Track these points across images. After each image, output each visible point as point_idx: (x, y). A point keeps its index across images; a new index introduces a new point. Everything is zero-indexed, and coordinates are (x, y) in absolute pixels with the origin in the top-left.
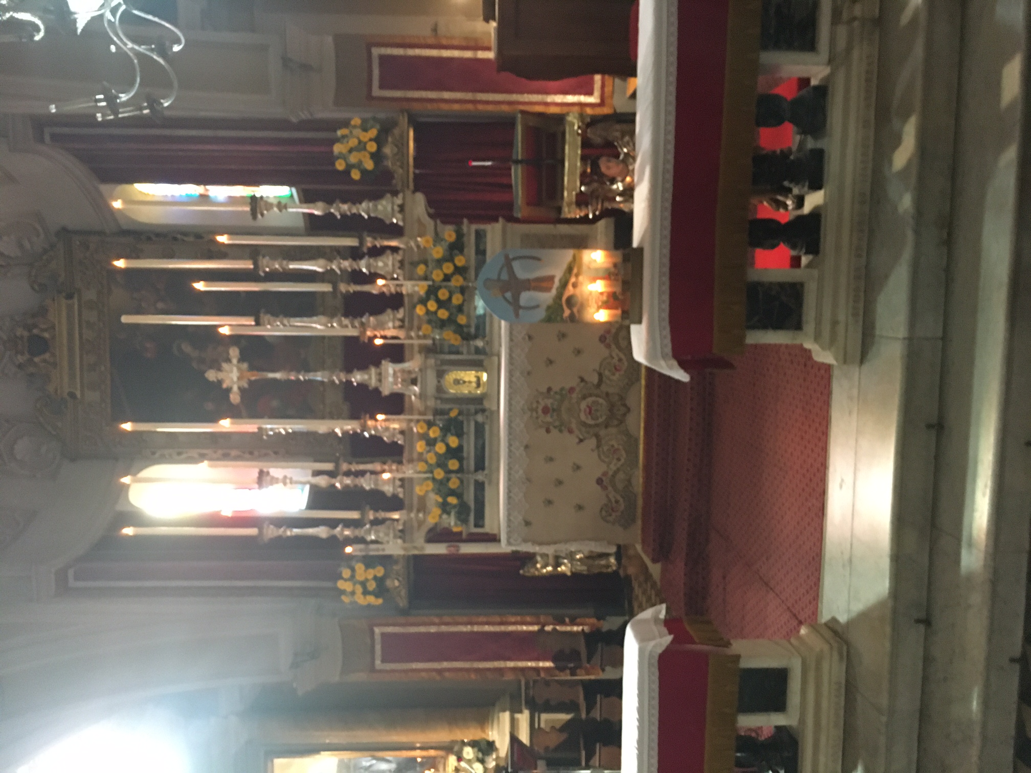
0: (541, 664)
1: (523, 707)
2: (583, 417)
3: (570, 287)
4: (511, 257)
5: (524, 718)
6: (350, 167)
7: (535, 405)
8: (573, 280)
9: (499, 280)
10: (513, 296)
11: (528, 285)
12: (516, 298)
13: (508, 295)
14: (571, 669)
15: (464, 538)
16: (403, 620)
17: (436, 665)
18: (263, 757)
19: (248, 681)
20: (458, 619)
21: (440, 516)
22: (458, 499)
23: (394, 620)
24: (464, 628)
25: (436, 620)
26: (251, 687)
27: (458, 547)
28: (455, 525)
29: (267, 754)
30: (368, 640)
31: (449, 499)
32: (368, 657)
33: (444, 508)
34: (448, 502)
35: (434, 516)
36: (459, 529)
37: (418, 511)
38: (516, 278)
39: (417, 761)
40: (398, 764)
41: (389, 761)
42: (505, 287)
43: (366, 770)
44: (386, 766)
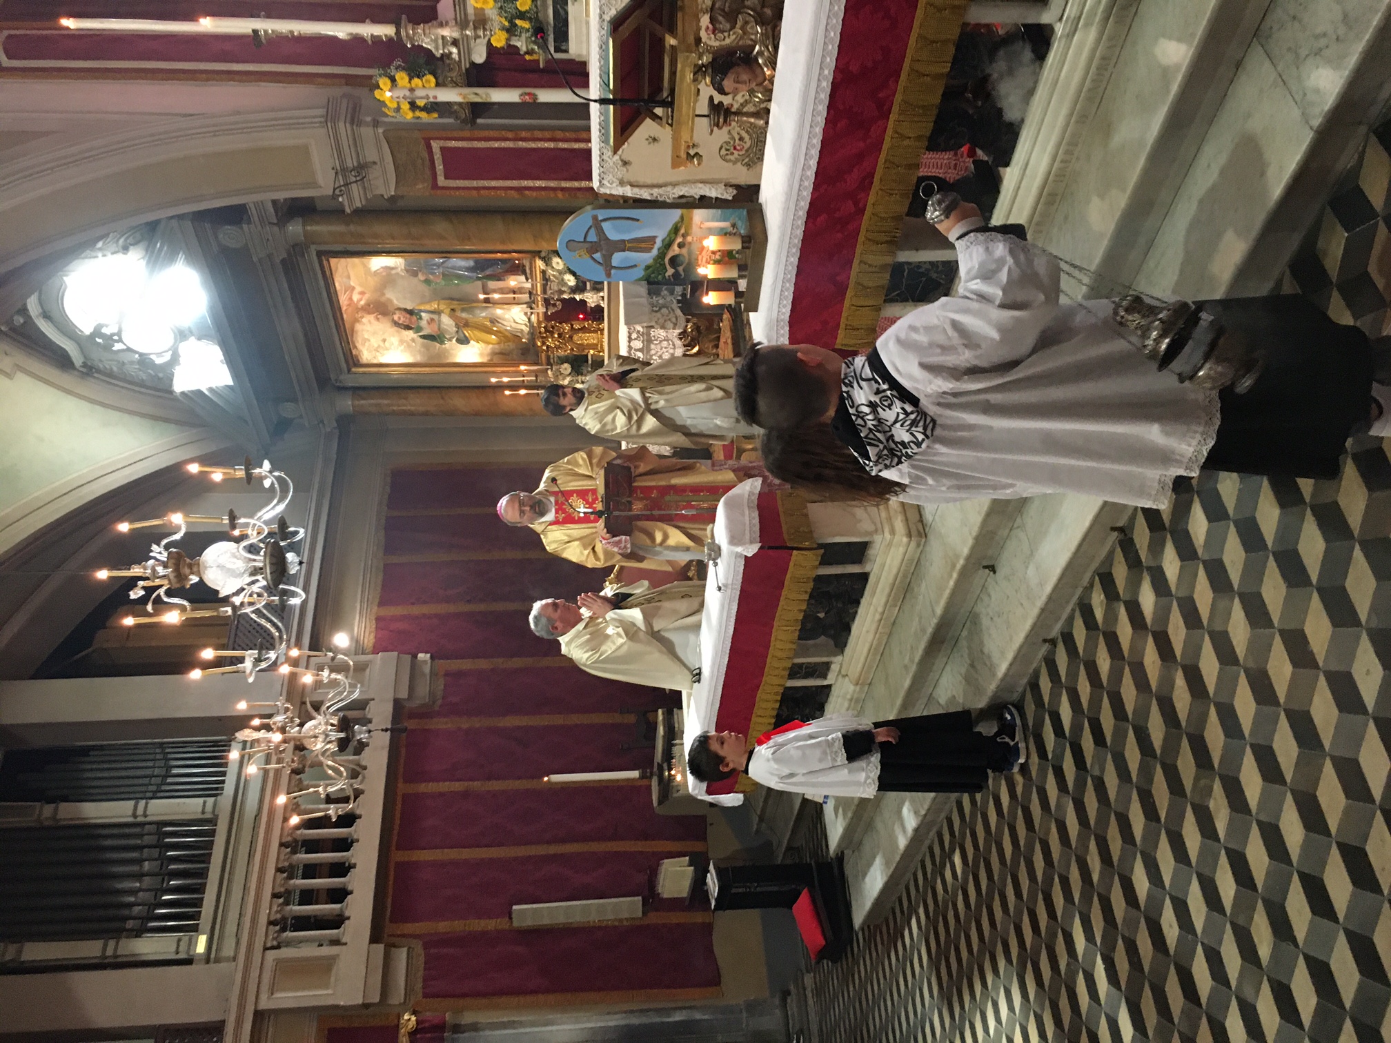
3: (675, 247)
4: (600, 218)
8: (679, 240)
9: (585, 241)
10: (604, 256)
11: (622, 246)
12: (608, 258)
15: (541, 66)
16: (467, 134)
17: (514, 183)
18: (315, 258)
19: (281, 195)
20: (538, 134)
21: (508, 40)
22: (531, 22)
23: (455, 134)
24: (546, 145)
25: (510, 135)
26: (285, 200)
27: (534, 95)
28: (527, 53)
29: (320, 254)
30: (425, 155)
31: (518, 22)
32: (428, 172)
33: (511, 30)
34: (516, 25)
35: (499, 40)
36: (535, 57)
37: (475, 28)
38: (607, 239)
39: (500, 260)
40: (476, 262)
41: (467, 259)
42: (593, 248)
43: (439, 266)
44: (463, 263)
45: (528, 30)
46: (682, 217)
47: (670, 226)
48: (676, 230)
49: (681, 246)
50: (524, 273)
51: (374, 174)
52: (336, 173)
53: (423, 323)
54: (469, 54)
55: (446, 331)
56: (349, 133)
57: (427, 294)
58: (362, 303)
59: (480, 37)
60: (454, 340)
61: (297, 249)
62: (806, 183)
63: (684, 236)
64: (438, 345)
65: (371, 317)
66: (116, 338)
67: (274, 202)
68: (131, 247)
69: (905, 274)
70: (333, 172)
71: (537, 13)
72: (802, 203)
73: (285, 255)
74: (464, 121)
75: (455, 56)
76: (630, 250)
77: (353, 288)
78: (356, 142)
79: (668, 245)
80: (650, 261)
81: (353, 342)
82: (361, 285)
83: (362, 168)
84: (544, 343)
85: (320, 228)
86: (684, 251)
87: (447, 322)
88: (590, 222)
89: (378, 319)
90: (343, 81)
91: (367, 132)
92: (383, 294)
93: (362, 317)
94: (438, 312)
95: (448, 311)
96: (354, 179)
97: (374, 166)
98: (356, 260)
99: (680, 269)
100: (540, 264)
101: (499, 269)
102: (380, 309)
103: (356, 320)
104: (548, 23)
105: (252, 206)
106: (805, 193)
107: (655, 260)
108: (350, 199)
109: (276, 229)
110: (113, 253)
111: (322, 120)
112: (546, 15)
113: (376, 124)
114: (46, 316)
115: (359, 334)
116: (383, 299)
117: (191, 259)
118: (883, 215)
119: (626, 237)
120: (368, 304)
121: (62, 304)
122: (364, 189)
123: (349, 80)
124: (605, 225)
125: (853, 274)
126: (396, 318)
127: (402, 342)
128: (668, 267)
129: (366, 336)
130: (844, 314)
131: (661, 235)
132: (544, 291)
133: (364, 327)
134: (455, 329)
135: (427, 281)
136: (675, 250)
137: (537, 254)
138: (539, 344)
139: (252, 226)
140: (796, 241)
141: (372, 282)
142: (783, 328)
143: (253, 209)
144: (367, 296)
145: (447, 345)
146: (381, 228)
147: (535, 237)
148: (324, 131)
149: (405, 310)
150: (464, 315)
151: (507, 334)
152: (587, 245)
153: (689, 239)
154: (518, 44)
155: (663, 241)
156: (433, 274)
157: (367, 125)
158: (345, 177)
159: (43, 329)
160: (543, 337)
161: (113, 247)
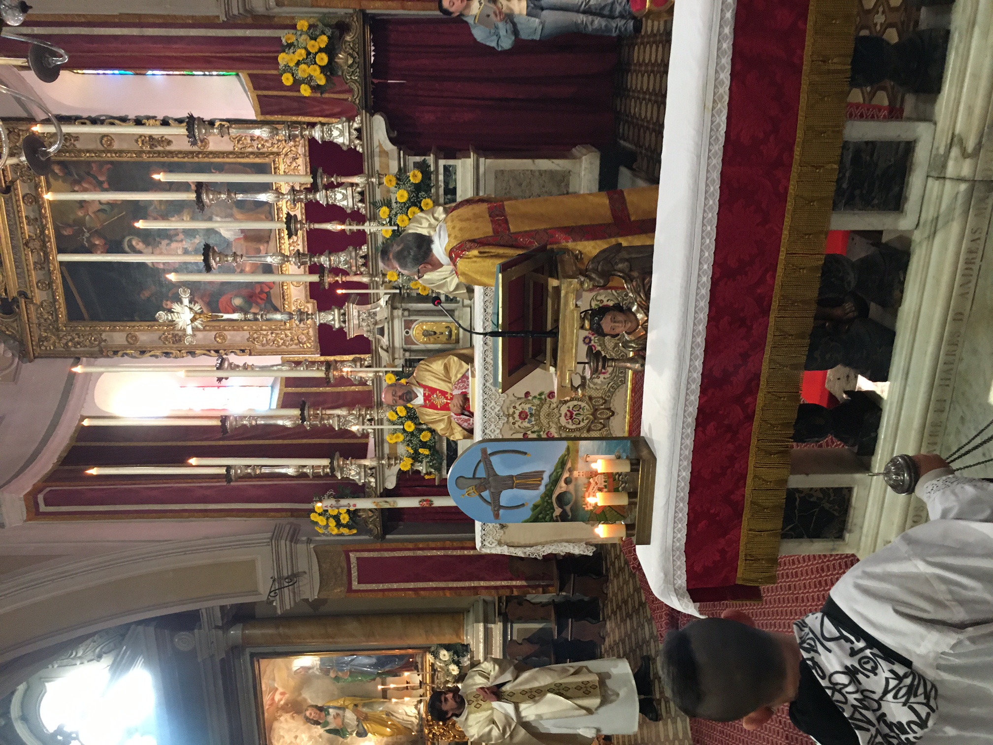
0: (514, 583)
1: (497, 619)
2: (563, 421)
3: (562, 484)
4: (489, 452)
5: (497, 629)
6: (297, 83)
7: (511, 411)
8: (566, 475)
9: (474, 478)
10: (492, 493)
11: (510, 482)
12: (496, 496)
13: (486, 494)
14: (543, 586)
15: (437, 484)
16: (378, 546)
17: (412, 585)
18: (248, 658)
19: (228, 602)
20: (432, 545)
21: (412, 465)
22: (430, 451)
23: (370, 547)
24: (439, 553)
25: (411, 546)
26: (232, 606)
27: (430, 501)
28: (427, 474)
29: (252, 655)
30: (344, 564)
31: (421, 451)
32: (345, 578)
33: (416, 457)
34: (420, 454)
35: (406, 465)
36: (432, 477)
37: (389, 458)
38: (496, 475)
39: (396, 656)
40: (378, 659)
41: (369, 656)
42: (481, 485)
43: (348, 664)
44: (366, 661)
45: (427, 456)
46: (568, 449)
47: (556, 461)
48: (562, 463)
49: (568, 482)
50: (417, 668)
51: (304, 581)
52: (274, 581)
53: (330, 718)
54: (383, 484)
55: (348, 724)
56: (288, 549)
57: (336, 693)
58: (282, 703)
59: (392, 465)
60: (354, 734)
61: (236, 650)
62: (693, 386)
63: (571, 471)
64: (341, 739)
65: (288, 716)
66: (74, 735)
67: (222, 608)
68: (104, 655)
69: (797, 503)
70: (272, 580)
71: (435, 442)
72: (691, 409)
73: (224, 656)
74: (376, 537)
75: (373, 484)
76: (519, 486)
77: (277, 689)
78: (292, 556)
79: (555, 482)
80: (538, 500)
81: (270, 739)
82: (283, 687)
83: (294, 578)
84: (430, 732)
85: (256, 632)
86: (571, 488)
87: (350, 717)
88: (479, 456)
89: (293, 718)
90: (289, 514)
91: (301, 548)
92: (300, 694)
93: (280, 716)
94: (343, 708)
95: (351, 706)
96: (287, 584)
97: (305, 576)
98: (280, 661)
99: (568, 508)
100: (429, 658)
101: (397, 664)
102: (295, 707)
103: (276, 719)
104: (442, 453)
105: (204, 611)
106: (692, 398)
107: (542, 498)
108: (282, 601)
109: (220, 632)
110: (88, 661)
111: (269, 540)
112: (441, 445)
113: (309, 541)
114: (24, 718)
115: (276, 731)
116: (299, 699)
117: (148, 663)
118: (773, 422)
119: (515, 472)
120: (286, 704)
121: (39, 706)
122: (294, 593)
123: (293, 512)
124: (493, 459)
125: (748, 490)
126: (308, 713)
127: (311, 738)
128: (555, 506)
129: (282, 734)
130: (743, 540)
131: (548, 469)
132: (433, 682)
133: (282, 725)
134: (356, 723)
135: (337, 679)
136: (562, 487)
137: (426, 649)
138: (426, 731)
139: (202, 631)
140: (687, 452)
141: (292, 683)
142: (679, 558)
143: (205, 615)
144: (287, 696)
145: (349, 739)
146: (302, 630)
147: (426, 632)
148: (269, 548)
149: (316, 707)
150: (365, 710)
151: (400, 726)
152: (477, 482)
153: (576, 474)
154: (420, 468)
155: (550, 476)
156: (342, 671)
157: (302, 542)
158: (280, 583)
159: (19, 731)
160: (430, 725)
161: (90, 655)
